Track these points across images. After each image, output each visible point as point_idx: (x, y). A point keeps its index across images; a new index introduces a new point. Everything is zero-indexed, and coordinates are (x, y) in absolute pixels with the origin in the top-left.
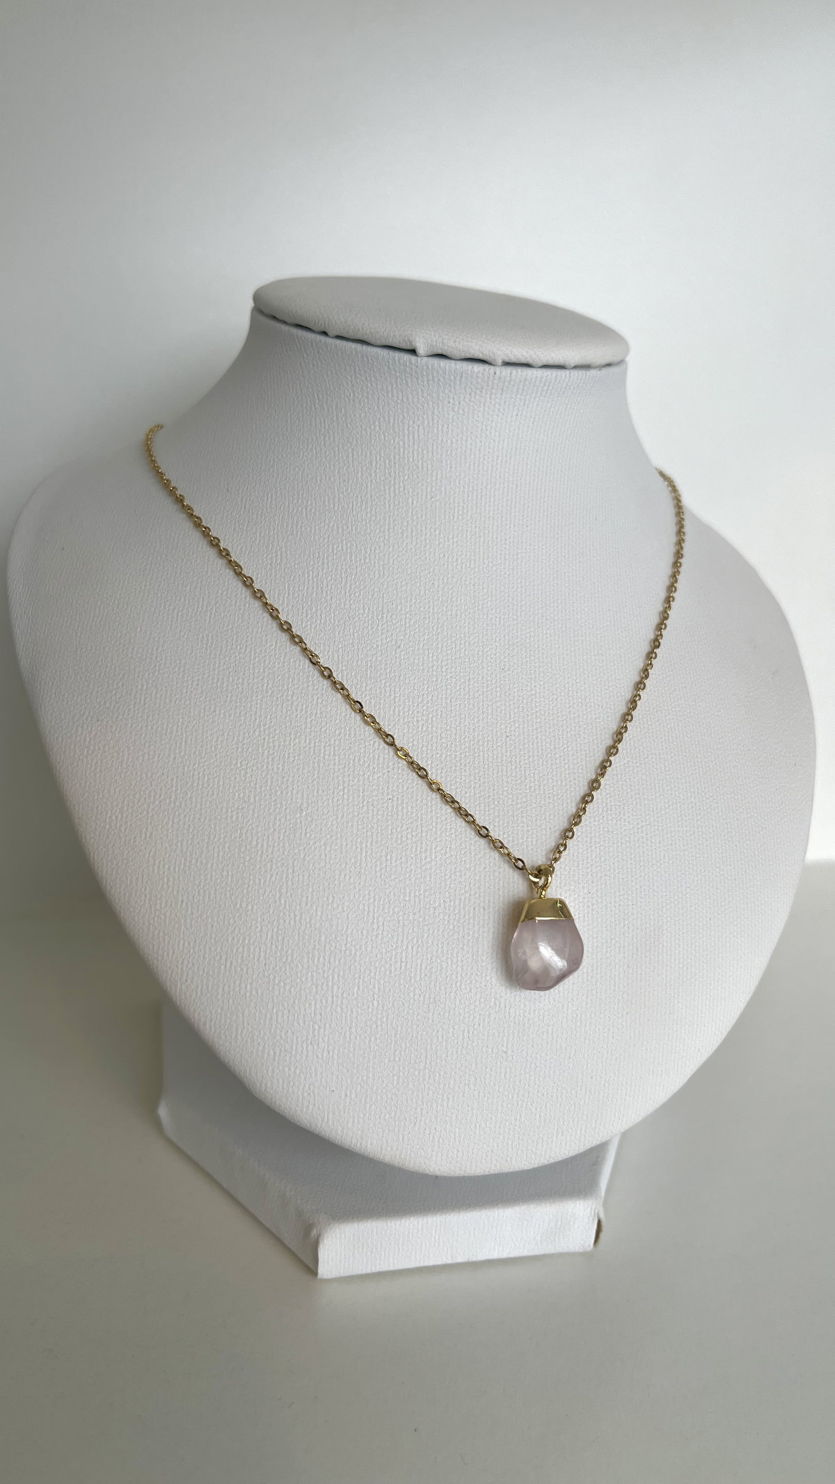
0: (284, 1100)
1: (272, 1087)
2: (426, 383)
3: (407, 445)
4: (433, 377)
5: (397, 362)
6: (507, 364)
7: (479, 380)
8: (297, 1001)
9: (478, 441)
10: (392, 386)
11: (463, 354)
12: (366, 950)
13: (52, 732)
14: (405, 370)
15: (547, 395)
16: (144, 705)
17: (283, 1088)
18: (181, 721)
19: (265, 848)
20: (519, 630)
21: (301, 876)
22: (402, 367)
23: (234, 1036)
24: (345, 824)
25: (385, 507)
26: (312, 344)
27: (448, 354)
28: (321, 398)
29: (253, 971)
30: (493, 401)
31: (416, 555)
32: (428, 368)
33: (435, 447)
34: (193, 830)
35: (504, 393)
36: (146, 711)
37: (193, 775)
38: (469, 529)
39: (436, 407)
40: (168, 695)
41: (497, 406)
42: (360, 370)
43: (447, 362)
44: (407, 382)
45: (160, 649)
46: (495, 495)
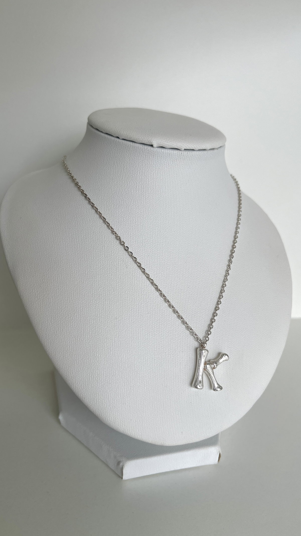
0: (114, 424)
1: (110, 420)
2: (156, 157)
3: (149, 180)
4: (159, 155)
5: (146, 150)
6: (185, 150)
7: (176, 156)
8: (118, 389)
9: (175, 178)
10: (144, 159)
11: (170, 147)
12: (142, 369)
13: (23, 291)
14: (149, 153)
15: (200, 160)
16: (57, 281)
17: (113, 420)
18: (71, 287)
19: (104, 333)
20: (191, 247)
21: (117, 344)
22: (148, 151)
23: (95, 402)
24: (132, 323)
25: (142, 204)
26: (113, 141)
27: (165, 147)
28: (117, 162)
29: (102, 379)
30: (181, 164)
31: (154, 221)
32: (157, 152)
33: (160, 181)
34: (78, 328)
35: (185, 160)
36: (58, 283)
37: (77, 307)
38: (173, 211)
39: (160, 166)
40: (66, 277)
41: (182, 165)
42: (132, 152)
43: (164, 149)
44: (149, 157)
45: (61, 260)
46: (181, 198)
